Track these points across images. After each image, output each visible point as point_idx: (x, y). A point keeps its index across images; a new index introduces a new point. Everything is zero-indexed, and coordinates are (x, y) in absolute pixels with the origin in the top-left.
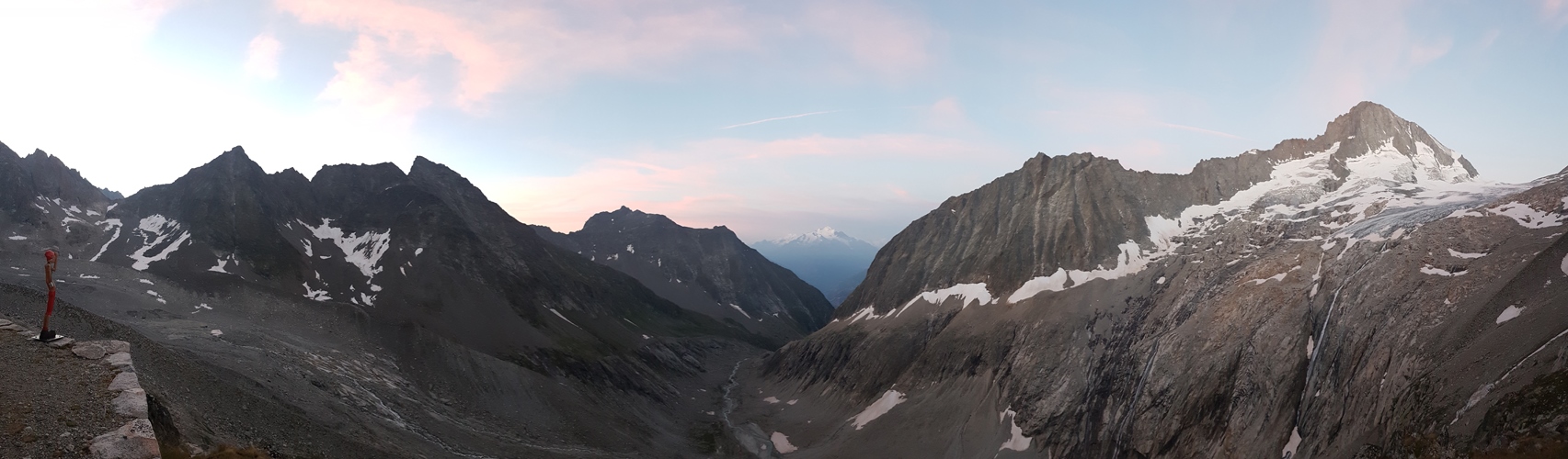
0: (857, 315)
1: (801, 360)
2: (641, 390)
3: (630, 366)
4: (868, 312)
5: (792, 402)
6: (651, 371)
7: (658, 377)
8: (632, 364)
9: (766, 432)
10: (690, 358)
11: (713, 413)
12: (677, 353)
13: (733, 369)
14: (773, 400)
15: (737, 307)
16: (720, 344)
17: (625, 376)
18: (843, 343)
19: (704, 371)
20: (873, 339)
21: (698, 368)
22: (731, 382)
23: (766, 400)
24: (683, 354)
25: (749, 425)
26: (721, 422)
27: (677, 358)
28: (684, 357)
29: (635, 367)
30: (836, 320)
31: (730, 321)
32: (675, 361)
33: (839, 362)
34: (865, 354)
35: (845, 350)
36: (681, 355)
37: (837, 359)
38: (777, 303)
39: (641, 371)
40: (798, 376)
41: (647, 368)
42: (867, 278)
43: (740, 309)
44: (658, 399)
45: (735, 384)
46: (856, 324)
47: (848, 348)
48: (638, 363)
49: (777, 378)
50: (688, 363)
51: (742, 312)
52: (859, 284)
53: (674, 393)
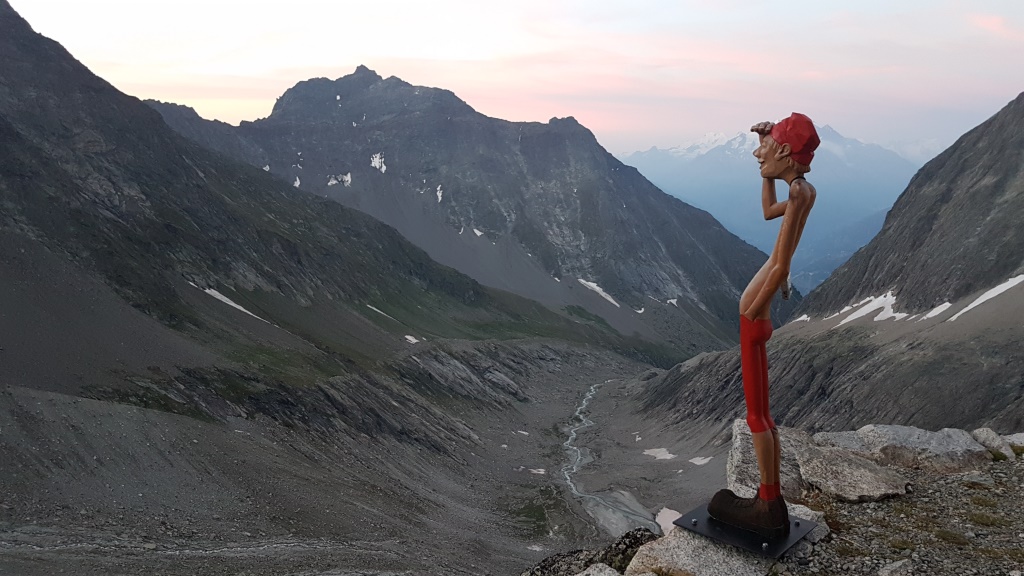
0: (855, 310)
1: (723, 388)
2: (403, 435)
3: (381, 393)
4: (882, 305)
5: (699, 461)
6: (422, 401)
7: (438, 411)
8: (386, 388)
9: (646, 506)
10: (500, 377)
11: (542, 471)
12: (473, 368)
13: (583, 397)
14: (663, 454)
15: (593, 285)
16: (556, 353)
17: (372, 410)
18: (816, 363)
19: (525, 400)
20: (887, 361)
21: (515, 394)
22: (580, 421)
23: (647, 452)
24: (487, 369)
25: (615, 494)
26: (557, 487)
27: (474, 377)
28: (488, 375)
29: (391, 394)
30: (804, 317)
31: (579, 311)
32: (470, 382)
33: (806, 398)
34: (866, 389)
35: (820, 376)
36: (480, 372)
37: (801, 393)
38: (676, 280)
39: (403, 400)
40: (714, 415)
41: (414, 395)
42: (884, 231)
43: (598, 289)
44: (437, 448)
45: (587, 423)
46: (850, 330)
47: (828, 374)
48: (396, 387)
49: (672, 416)
50: (495, 385)
51: (603, 294)
52: (863, 242)
53: (469, 438)
